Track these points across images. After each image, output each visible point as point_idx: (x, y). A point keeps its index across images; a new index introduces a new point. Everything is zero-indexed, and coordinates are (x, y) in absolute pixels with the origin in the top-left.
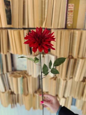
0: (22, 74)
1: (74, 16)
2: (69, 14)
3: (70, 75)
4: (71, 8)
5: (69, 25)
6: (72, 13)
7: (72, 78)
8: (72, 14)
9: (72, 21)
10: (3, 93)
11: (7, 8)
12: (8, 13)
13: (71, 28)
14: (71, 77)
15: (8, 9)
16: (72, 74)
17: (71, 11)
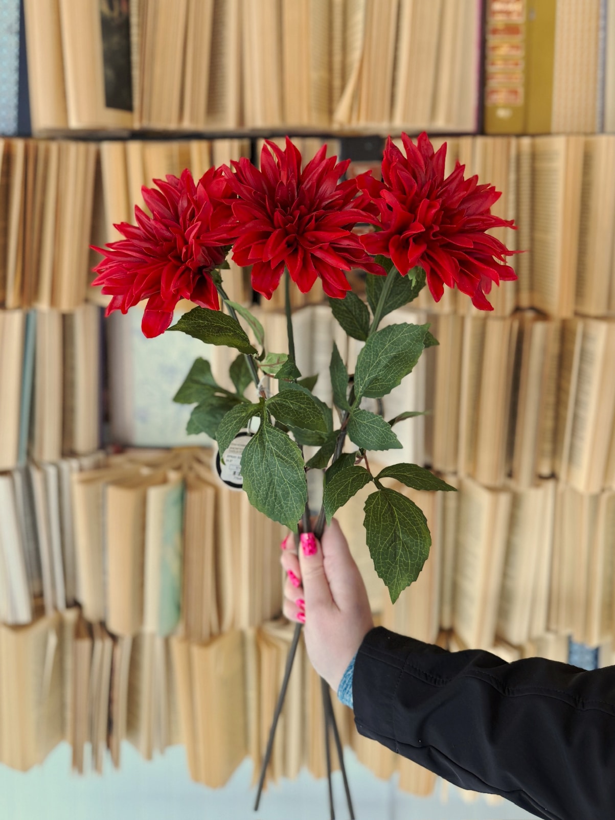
0: (178, 468)
1: (528, 59)
2: (494, 48)
3: (538, 454)
4: (508, 13)
5: (502, 113)
6: (518, 39)
7: (553, 476)
8: (516, 47)
9: (521, 90)
10: (17, 627)
11: (111, 7)
12: (116, 39)
13: (518, 128)
14: (545, 470)
15: (116, 14)
16: (548, 447)
17: (512, 30)
